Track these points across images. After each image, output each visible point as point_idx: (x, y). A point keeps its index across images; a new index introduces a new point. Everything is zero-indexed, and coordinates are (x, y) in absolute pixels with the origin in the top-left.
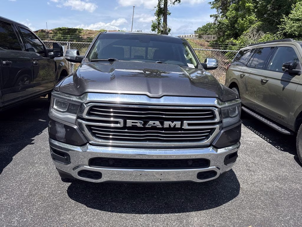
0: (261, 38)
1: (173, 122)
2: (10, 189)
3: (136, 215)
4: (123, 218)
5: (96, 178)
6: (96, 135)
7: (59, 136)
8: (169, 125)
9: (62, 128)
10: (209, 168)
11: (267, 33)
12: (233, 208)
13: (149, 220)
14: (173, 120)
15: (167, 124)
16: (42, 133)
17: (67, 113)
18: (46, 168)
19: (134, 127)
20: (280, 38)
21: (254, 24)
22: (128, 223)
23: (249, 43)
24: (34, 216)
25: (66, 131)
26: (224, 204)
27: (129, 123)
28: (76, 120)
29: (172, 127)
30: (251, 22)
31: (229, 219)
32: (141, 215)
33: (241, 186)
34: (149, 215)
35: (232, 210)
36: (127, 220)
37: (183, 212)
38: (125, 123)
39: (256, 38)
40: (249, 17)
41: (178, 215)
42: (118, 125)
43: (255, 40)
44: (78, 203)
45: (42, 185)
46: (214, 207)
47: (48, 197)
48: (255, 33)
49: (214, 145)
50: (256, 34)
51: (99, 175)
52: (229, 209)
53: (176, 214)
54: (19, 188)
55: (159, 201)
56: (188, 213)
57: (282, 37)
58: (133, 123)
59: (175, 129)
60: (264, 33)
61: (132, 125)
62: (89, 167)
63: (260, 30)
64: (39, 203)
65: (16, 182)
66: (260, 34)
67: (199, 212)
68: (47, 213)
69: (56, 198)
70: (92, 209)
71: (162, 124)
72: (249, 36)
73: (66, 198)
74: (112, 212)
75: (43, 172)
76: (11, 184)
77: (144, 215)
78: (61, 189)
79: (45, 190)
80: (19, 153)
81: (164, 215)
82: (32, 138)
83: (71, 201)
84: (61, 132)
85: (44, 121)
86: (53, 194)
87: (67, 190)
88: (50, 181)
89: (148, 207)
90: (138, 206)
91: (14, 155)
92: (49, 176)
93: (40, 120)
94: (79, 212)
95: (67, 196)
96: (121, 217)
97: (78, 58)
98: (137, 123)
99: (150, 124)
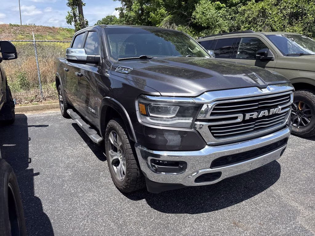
1: (275, 109)
3: (238, 204)
5: (214, 179)
6: (214, 135)
7: (173, 145)
9: (176, 135)
11: (179, 25)
13: (251, 204)
16: (32, 160)
20: (190, 30)
21: (166, 17)
25: (181, 137)
26: (280, 174)
27: (248, 116)
28: (192, 123)
30: (163, 16)
31: (296, 183)
32: (242, 203)
35: (290, 176)
36: (237, 211)
37: (265, 189)
38: (244, 116)
40: (160, 10)
42: (239, 120)
44: (178, 214)
46: (278, 178)
49: (288, 124)
50: (170, 27)
51: (218, 175)
52: (288, 177)
54: (96, 224)
55: (238, 188)
56: (269, 189)
58: (251, 115)
60: (177, 26)
61: (250, 118)
62: (211, 170)
63: (173, 23)
64: (141, 230)
65: (84, 220)
67: (274, 185)
70: (199, 214)
71: (269, 112)
73: (160, 214)
74: (217, 210)
75: (99, 199)
76: (81, 224)
77: (244, 202)
78: (143, 208)
79: (129, 215)
80: (35, 188)
81: (256, 197)
82: (28, 168)
83: (169, 216)
84: (174, 140)
85: (12, 145)
86: (143, 216)
87: (151, 207)
88: (120, 205)
89: (237, 195)
90: (230, 198)
91: (33, 192)
92: (112, 201)
93: (4, 145)
94: (191, 222)
95: (159, 212)
96: (229, 211)
97: (91, 58)
98: (253, 115)
99: (262, 114)
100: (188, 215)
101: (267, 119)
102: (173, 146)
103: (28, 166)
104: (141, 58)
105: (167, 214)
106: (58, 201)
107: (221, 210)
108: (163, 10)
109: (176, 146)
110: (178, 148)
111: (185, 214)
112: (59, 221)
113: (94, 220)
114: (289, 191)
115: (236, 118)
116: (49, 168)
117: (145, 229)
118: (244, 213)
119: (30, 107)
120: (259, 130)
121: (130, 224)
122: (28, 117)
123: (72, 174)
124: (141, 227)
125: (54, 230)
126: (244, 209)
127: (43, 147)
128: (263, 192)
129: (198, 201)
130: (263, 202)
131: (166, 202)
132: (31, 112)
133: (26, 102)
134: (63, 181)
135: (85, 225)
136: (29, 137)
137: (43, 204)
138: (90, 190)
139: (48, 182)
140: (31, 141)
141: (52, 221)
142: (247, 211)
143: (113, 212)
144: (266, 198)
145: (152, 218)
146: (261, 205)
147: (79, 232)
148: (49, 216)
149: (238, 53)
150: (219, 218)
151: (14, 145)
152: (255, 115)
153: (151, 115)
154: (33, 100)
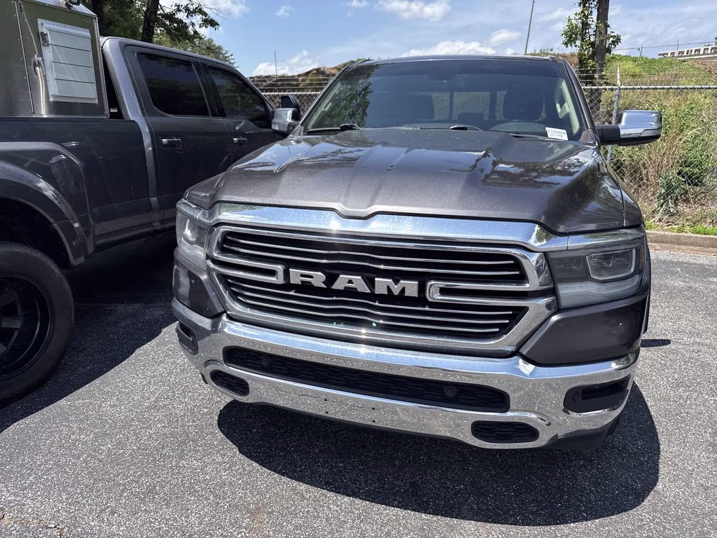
1: (396, 282)
3: (330, 494)
4: (298, 493)
5: (241, 391)
6: (239, 298)
7: (182, 293)
8: (388, 287)
9: (186, 277)
10: (509, 414)
15: (382, 285)
17: (196, 245)
22: (302, 507)
24: (139, 448)
25: (191, 283)
27: (296, 276)
28: (205, 261)
29: (395, 293)
32: (340, 497)
36: (304, 499)
38: (287, 274)
42: (274, 280)
44: (227, 440)
46: (540, 525)
49: (524, 353)
51: (244, 385)
55: (399, 475)
56: (455, 521)
58: (303, 275)
61: (302, 281)
62: (225, 366)
64: (159, 426)
68: (163, 448)
69: (194, 421)
76: (135, 381)
77: (348, 499)
78: (212, 405)
79: (183, 402)
81: (393, 511)
83: (216, 434)
84: (184, 285)
86: (193, 413)
87: (221, 411)
89: (366, 482)
90: (344, 476)
94: (218, 460)
95: (215, 422)
96: (294, 490)
98: (311, 276)
99: (342, 282)
100: (236, 450)
101: (377, 304)
102: (183, 296)
109: (186, 298)
110: (187, 302)
128: (426, 516)
129: (288, 445)
137: (151, 341)
141: (124, 362)
144: (406, 526)
148: (131, 356)
150: (257, 486)
152: (318, 279)
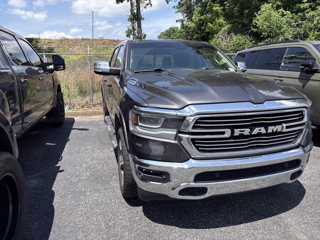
0: (233, 40)
1: (275, 127)
2: (80, 225)
3: (234, 226)
4: (224, 232)
5: (199, 194)
6: (199, 148)
7: (156, 154)
8: (273, 129)
9: (159, 145)
10: (299, 168)
11: (238, 35)
12: (312, 203)
13: (250, 229)
14: (275, 124)
15: (271, 129)
16: (63, 159)
17: (162, 129)
18: (101, 195)
19: (242, 136)
20: (250, 39)
21: (224, 27)
22: (233, 236)
23: (222, 46)
25: (165, 148)
26: (301, 201)
27: (237, 132)
28: (176, 135)
29: (275, 131)
30: (221, 25)
31: (317, 214)
32: (239, 226)
33: (302, 183)
34: (246, 224)
35: (312, 205)
36: (230, 233)
37: (274, 215)
38: (233, 132)
39: (228, 40)
40: (218, 20)
41: (272, 219)
42: (226, 136)
43: (227, 42)
44: (167, 226)
45: (114, 214)
46: (296, 206)
47: (130, 226)
48: (226, 36)
49: (302, 145)
50: (228, 37)
51: (203, 190)
52: (309, 205)
53: (268, 218)
54: (90, 222)
55: (243, 209)
56: (278, 216)
57: (252, 38)
58: (240, 131)
59: (277, 133)
60: (236, 35)
61: (240, 134)
62: (194, 184)
63: (231, 32)
64: (126, 234)
65: (82, 216)
66: (231, 36)
67: (287, 212)
70: (188, 230)
71: (266, 129)
72: (222, 38)
73: (150, 223)
74: (209, 228)
75: (101, 200)
76: (78, 219)
77: (242, 225)
78: (136, 214)
79: (121, 219)
80: (55, 183)
81: (259, 222)
82: (57, 165)
83: (158, 226)
84: (157, 150)
85: (53, 144)
86: (133, 221)
87: (145, 215)
88: (118, 208)
89: (238, 217)
90: (229, 218)
91: (51, 186)
92: (112, 204)
93: (47, 144)
94: (177, 235)
95: (150, 221)
96: (221, 232)
97: (113, 71)
98: (244, 131)
99: (256, 131)
100: (177, 228)
101: (266, 137)
102: (156, 156)
103: (57, 164)
104: (156, 70)
105: (157, 224)
106: (68, 197)
107: (213, 229)
108: (221, 20)
109: (160, 156)
110: (161, 158)
111: (174, 227)
112: (62, 214)
113: (90, 218)
114: (302, 222)
115: (223, 133)
116: (73, 167)
117: (129, 234)
118: (237, 236)
119: (80, 112)
120: (257, 148)
121: (118, 227)
122: (76, 121)
123: (89, 175)
124: (126, 232)
125: (54, 221)
126: (239, 232)
127: (77, 148)
128: (270, 218)
129: (193, 217)
130: (264, 228)
131: (161, 213)
132: (80, 116)
133: (78, 107)
134: (80, 180)
135: (81, 221)
136: (69, 138)
137: (55, 197)
138: (97, 191)
139: (67, 179)
140: (69, 142)
141: (56, 213)
142: (241, 235)
143: (109, 214)
144: (270, 225)
145: (140, 225)
146: (261, 231)
147: (73, 226)
148: (55, 208)
149: (283, 64)
150: (207, 237)
151: (54, 144)
152: (247, 132)
153: (140, 124)
154: (84, 106)
